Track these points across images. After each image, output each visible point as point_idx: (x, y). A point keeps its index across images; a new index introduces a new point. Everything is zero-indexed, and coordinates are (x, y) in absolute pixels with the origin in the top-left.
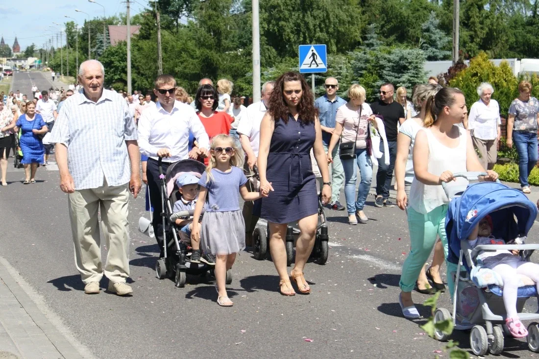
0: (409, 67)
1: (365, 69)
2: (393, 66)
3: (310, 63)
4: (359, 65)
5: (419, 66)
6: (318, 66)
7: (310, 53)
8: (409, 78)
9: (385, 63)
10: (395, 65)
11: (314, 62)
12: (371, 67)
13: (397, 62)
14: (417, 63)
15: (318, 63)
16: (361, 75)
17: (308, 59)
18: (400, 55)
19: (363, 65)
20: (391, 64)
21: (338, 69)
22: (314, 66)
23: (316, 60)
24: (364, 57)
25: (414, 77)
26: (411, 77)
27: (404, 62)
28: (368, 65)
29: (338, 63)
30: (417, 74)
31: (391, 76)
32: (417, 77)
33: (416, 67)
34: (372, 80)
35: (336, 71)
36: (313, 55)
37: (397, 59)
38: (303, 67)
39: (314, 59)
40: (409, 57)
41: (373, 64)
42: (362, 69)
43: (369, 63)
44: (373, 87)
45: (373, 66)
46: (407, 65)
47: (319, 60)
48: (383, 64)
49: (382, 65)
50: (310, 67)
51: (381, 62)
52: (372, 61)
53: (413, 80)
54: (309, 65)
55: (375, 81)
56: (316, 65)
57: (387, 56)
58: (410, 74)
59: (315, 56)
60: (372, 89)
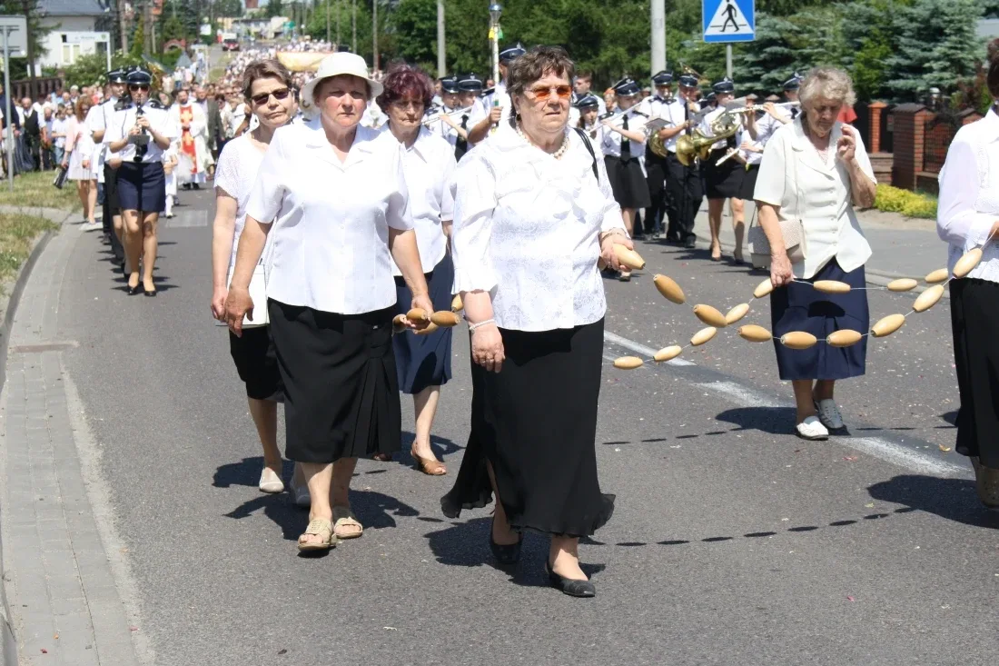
0: (947, 31)
1: (866, 34)
2: (919, 29)
3: (723, 24)
4: (856, 26)
5: (966, 28)
6: (738, 29)
7: (723, 6)
8: (946, 50)
9: (904, 23)
10: (923, 26)
11: (730, 22)
12: (877, 32)
13: (926, 21)
14: (960, 21)
15: (738, 23)
16: (860, 47)
17: (719, 17)
18: (932, 7)
19: (864, 28)
20: (914, 25)
21: (819, 34)
22: (730, 30)
23: (735, 19)
24: (865, 12)
25: (956, 48)
26: (951, 48)
27: (939, 20)
28: (872, 27)
29: (817, 24)
30: (961, 43)
31: (915, 46)
32: (962, 49)
33: (959, 31)
34: (878, 54)
35: (815, 40)
36: (730, 8)
37: (926, 14)
38: (710, 31)
39: (731, 17)
40: (947, 10)
41: (881, 25)
42: (860, 34)
43: (874, 23)
44: (879, 67)
45: (881, 29)
46: (943, 25)
47: (740, 18)
48: (900, 24)
49: (898, 28)
50: (723, 30)
51: (896, 23)
52: (881, 19)
53: (953, 54)
54: (721, 28)
55: (884, 57)
56: (734, 28)
57: (908, 10)
58: (947, 44)
59: (733, 12)
60: (877, 71)
